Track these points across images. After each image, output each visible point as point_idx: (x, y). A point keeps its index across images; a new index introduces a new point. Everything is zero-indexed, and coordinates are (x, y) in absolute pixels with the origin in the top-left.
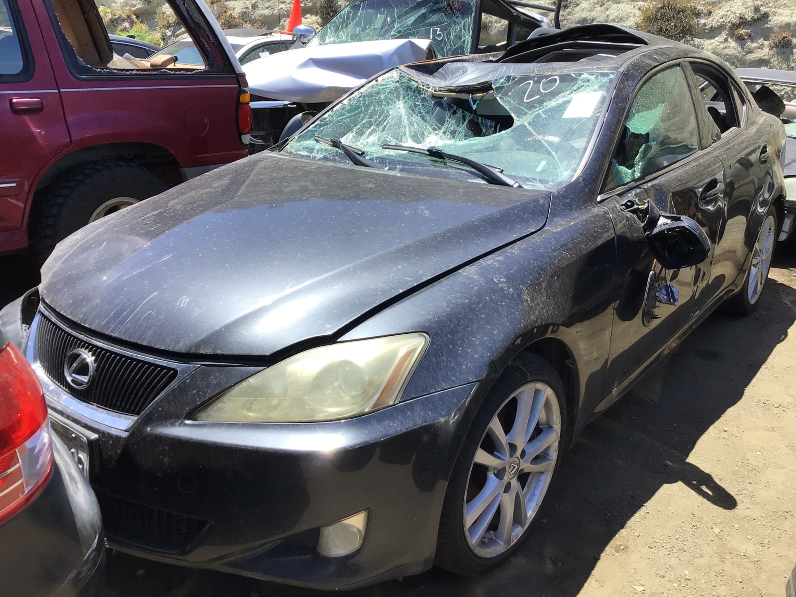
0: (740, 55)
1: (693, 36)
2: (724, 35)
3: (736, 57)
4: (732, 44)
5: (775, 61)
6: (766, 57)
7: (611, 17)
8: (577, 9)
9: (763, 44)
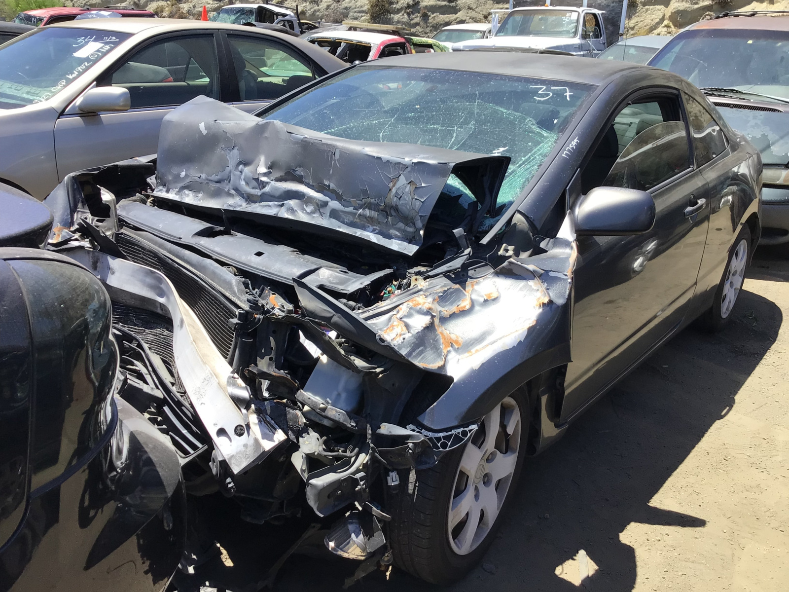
0: (408, 21)
1: (390, 14)
2: (403, 12)
3: (407, 22)
4: (406, 16)
5: (422, 23)
6: (418, 22)
7: (357, 6)
8: (343, 3)
9: (417, 16)
